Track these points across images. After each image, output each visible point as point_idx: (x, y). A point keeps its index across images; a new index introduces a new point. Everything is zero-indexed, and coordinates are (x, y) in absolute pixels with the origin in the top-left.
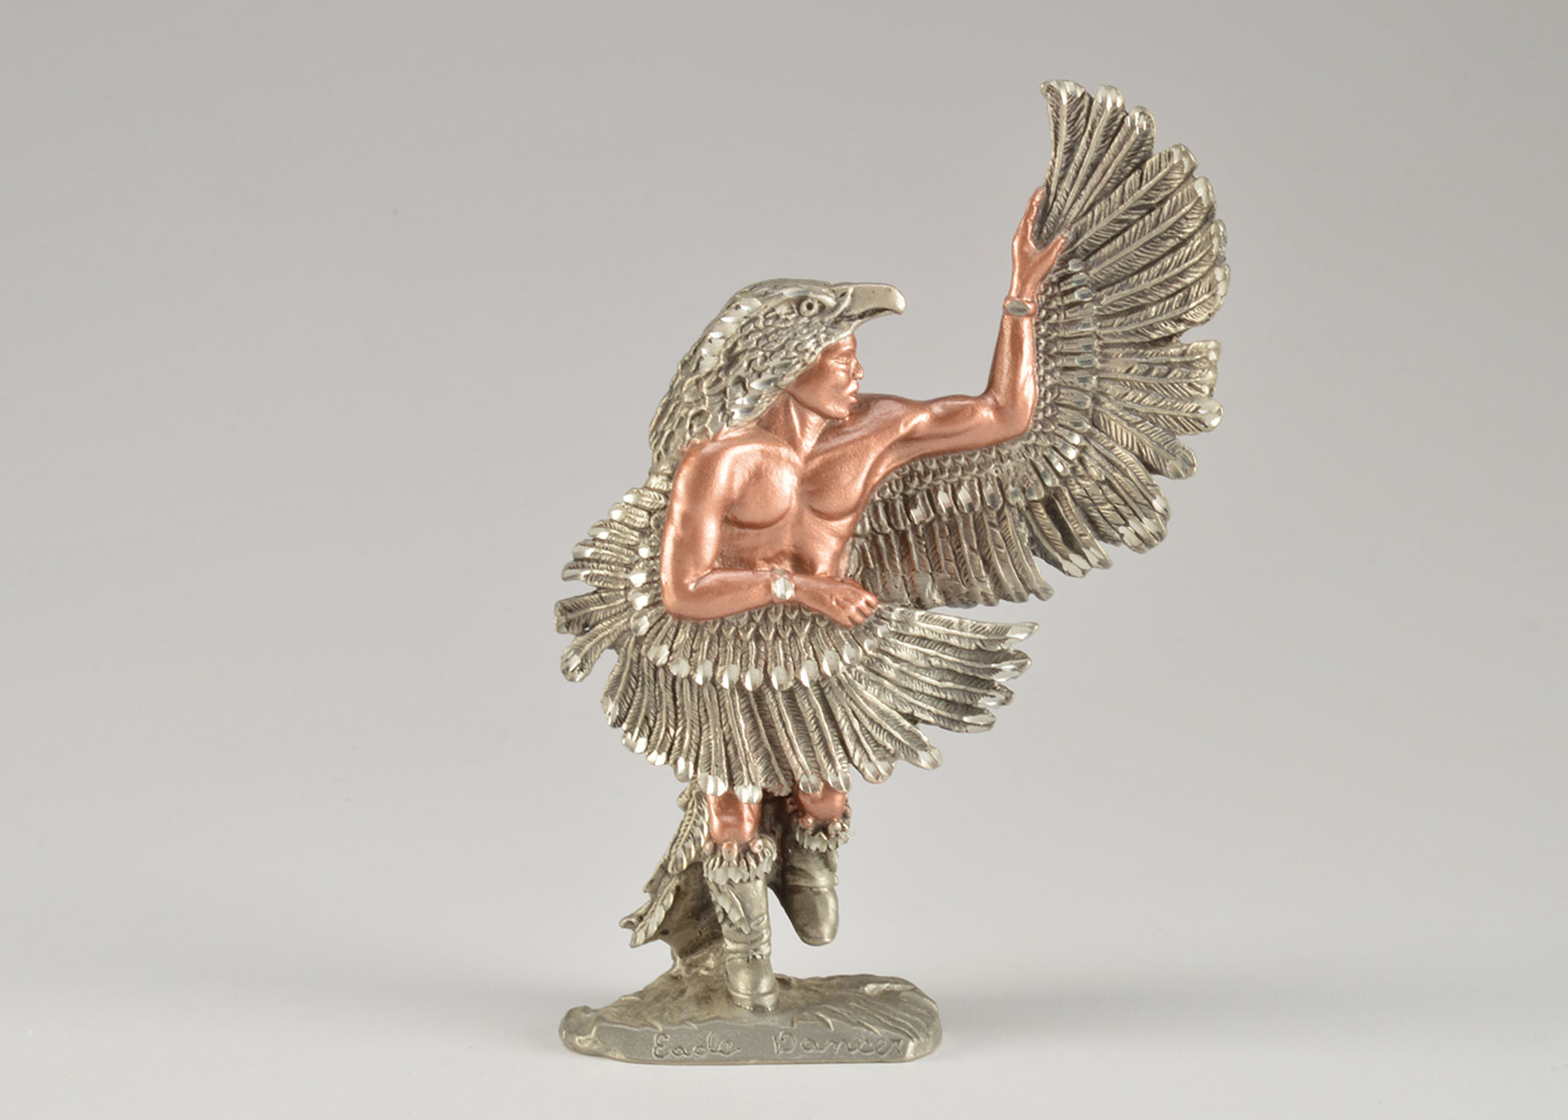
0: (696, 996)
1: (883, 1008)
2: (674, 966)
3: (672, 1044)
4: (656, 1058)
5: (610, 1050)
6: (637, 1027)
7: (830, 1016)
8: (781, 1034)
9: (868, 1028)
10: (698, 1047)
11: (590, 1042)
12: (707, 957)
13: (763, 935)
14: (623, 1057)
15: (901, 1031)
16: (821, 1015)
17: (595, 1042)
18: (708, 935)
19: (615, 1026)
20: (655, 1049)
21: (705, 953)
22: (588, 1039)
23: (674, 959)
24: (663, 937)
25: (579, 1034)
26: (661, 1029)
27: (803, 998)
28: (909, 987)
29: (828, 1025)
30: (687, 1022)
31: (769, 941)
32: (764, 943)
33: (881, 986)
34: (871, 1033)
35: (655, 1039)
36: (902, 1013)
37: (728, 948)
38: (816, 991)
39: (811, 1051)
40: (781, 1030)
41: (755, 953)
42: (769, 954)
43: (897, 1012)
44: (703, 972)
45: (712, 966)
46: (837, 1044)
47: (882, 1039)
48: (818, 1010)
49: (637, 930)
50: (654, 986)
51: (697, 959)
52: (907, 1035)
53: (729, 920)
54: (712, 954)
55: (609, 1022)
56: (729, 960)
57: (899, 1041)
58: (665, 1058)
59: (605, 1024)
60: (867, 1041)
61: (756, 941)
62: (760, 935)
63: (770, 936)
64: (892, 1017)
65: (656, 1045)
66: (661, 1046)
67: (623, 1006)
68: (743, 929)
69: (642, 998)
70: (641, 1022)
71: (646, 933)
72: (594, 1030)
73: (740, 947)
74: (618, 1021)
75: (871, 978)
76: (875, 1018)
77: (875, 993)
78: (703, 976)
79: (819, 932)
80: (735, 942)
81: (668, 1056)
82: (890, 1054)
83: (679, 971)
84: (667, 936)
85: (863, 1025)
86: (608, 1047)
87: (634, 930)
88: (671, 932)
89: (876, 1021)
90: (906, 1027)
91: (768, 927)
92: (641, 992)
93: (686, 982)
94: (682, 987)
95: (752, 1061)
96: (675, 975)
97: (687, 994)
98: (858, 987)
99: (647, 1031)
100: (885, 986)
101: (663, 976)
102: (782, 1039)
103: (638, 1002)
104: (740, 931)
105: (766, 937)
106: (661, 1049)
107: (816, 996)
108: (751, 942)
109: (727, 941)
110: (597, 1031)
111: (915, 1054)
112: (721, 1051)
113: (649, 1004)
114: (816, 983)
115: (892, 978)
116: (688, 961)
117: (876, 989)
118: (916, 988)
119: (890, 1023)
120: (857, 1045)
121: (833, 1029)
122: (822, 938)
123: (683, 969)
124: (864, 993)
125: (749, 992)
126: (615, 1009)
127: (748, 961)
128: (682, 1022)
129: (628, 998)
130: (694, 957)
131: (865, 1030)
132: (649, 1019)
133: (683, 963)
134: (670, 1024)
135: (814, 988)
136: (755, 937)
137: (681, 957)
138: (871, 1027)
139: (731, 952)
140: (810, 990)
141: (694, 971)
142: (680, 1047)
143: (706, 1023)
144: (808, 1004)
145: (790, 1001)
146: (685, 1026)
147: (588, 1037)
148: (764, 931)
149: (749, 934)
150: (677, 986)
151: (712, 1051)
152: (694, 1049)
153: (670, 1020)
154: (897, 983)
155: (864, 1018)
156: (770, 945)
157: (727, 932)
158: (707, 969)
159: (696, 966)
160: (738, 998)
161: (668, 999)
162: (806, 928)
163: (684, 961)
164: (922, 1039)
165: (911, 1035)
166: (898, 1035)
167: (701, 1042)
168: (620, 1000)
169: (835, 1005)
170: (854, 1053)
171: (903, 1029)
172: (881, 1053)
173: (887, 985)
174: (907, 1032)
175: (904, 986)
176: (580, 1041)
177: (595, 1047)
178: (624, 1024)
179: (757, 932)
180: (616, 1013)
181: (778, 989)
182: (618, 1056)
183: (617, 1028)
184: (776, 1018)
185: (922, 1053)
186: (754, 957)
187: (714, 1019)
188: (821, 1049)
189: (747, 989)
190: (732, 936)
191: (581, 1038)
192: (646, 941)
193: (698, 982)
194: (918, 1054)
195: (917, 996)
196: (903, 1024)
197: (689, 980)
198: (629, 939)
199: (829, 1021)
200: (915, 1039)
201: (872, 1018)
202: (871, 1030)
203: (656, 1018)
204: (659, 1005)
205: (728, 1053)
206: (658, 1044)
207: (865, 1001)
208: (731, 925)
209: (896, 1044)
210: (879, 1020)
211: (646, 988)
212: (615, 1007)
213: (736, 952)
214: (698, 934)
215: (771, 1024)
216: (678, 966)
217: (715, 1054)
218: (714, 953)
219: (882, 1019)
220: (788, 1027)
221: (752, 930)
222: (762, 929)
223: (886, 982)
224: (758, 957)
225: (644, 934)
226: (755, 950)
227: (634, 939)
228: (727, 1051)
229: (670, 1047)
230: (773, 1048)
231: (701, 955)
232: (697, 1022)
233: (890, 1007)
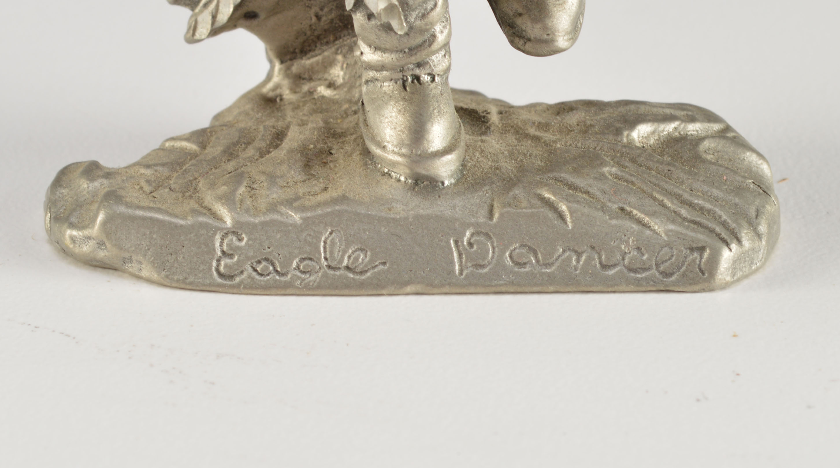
0: (303, 150)
1: (669, 176)
2: (269, 77)
3: (251, 254)
4: (219, 280)
5: (131, 260)
6: (184, 218)
7: (567, 199)
8: (468, 234)
9: (639, 222)
10: (303, 260)
11: (92, 243)
12: (329, 64)
13: (434, 36)
14: (155, 276)
15: (706, 227)
16: (547, 195)
17: (101, 244)
18: (332, 21)
19: (140, 213)
20: (218, 261)
21: (326, 53)
22: (89, 238)
23: (271, 61)
24: (248, 23)
25: (72, 226)
26: (229, 222)
27: (511, 154)
28: (716, 127)
29: (561, 217)
30: (283, 209)
31: (446, 45)
32: (437, 51)
33: (662, 127)
34: (648, 232)
35: (217, 244)
36: (706, 188)
37: (365, 58)
38: (536, 139)
39: (528, 269)
40: (469, 225)
41: (417, 72)
42: (448, 70)
43: (696, 185)
44: (323, 91)
45: (340, 81)
46: (579, 255)
47: (668, 245)
48: (541, 184)
49: (197, 10)
50: (229, 118)
51: (312, 66)
52: (718, 235)
53: (367, 8)
54: (340, 58)
55: (128, 205)
56: (367, 82)
57: (702, 249)
58: (238, 279)
59: (122, 209)
60: (639, 249)
61: (420, 47)
62: (427, 35)
63: (449, 35)
64: (686, 196)
65: (219, 253)
66: (231, 256)
67: (163, 165)
68: (395, 24)
69: (203, 146)
70: (193, 204)
71: (214, 17)
72: (101, 217)
73: (387, 58)
74: (146, 203)
75: (643, 109)
76: (655, 199)
77: (652, 142)
78: (323, 97)
79: (545, 28)
80: (377, 48)
81: (244, 276)
82: (684, 275)
83: (277, 87)
84: (255, 22)
85: (629, 215)
86: (127, 255)
87: (193, 9)
88: (262, 15)
89: (658, 208)
90: (716, 219)
91: (447, 19)
92: (203, 131)
93: (289, 114)
94: (280, 124)
95: (409, 289)
96: (271, 94)
97: (287, 144)
98: (618, 132)
99: (202, 225)
100: (669, 128)
101: (247, 97)
102: (471, 244)
103: (193, 155)
104: (388, 28)
105: (441, 38)
106: (228, 261)
107: (537, 151)
108: (410, 49)
109: (363, 47)
110: (104, 223)
111: (733, 275)
112: (347, 268)
113: (214, 164)
114: (537, 119)
115: (682, 107)
116: (296, 67)
117: (653, 133)
118: (728, 128)
119: (684, 212)
120: (619, 257)
121: (570, 226)
122: (553, 41)
123: (286, 83)
124: (630, 145)
125: (404, 151)
126: (148, 172)
127: (405, 87)
128: (273, 208)
129: (178, 144)
130: (307, 62)
131: (635, 227)
132: (209, 199)
133: (287, 73)
134: (247, 211)
135: (532, 131)
136: (419, 40)
137: (282, 62)
138: (647, 219)
139: (370, 67)
140: (527, 136)
141: (306, 88)
142: (267, 260)
143: (319, 212)
144: (522, 170)
145: (487, 164)
146: (276, 217)
147: (87, 232)
148: (438, 28)
149: (407, 34)
150: (270, 122)
151: (329, 267)
152: (294, 264)
153: (248, 202)
154: (692, 120)
155: (632, 199)
156: (448, 52)
157: (362, 26)
158: (331, 85)
159: (310, 79)
160: (383, 160)
161: (251, 152)
162: (519, 21)
163: (288, 68)
164: (747, 244)
165: (724, 235)
166: (702, 237)
167: (308, 249)
168: (162, 149)
169: (576, 171)
170: (611, 272)
171: (711, 225)
172: (667, 274)
173: (675, 124)
174: (718, 229)
175: (707, 125)
176: (73, 239)
177: (101, 254)
178: (159, 210)
179: (422, 31)
180: (148, 182)
181: (465, 137)
182: (145, 273)
183: (144, 219)
184: (459, 202)
185: (746, 270)
186: (417, 78)
187: (335, 201)
188: (548, 265)
189: (401, 144)
190: (373, 37)
191: (75, 233)
192: (215, 31)
193: (314, 111)
194: (739, 274)
195: (731, 149)
196: (709, 211)
197: (296, 107)
198: (183, 28)
199: (563, 207)
200: (734, 246)
201: (648, 201)
202: (646, 226)
203: (220, 198)
204: (231, 166)
205: (362, 273)
206: (223, 252)
207: (633, 161)
208: (370, 16)
209: (696, 255)
210: (662, 205)
211: (217, 117)
212: (148, 166)
213: (380, 68)
214: (314, 19)
215: (448, 213)
216: (276, 79)
217: (338, 273)
218: (344, 56)
219: (668, 203)
220: (482, 220)
221: (411, 28)
222: (432, 24)
223: (671, 118)
224: (425, 78)
225: (209, 19)
226: (419, 65)
227: (194, 28)
228: (358, 270)
229: (248, 258)
230: (452, 262)
231: (319, 58)
232: (302, 209)
233: (683, 176)
